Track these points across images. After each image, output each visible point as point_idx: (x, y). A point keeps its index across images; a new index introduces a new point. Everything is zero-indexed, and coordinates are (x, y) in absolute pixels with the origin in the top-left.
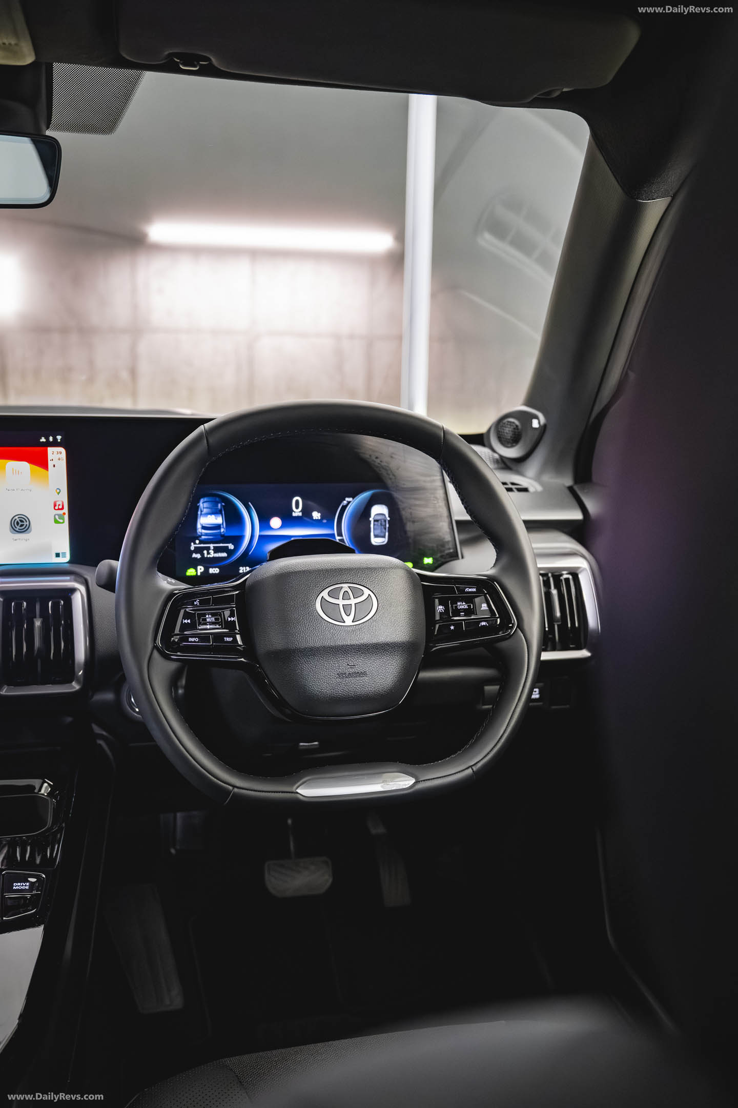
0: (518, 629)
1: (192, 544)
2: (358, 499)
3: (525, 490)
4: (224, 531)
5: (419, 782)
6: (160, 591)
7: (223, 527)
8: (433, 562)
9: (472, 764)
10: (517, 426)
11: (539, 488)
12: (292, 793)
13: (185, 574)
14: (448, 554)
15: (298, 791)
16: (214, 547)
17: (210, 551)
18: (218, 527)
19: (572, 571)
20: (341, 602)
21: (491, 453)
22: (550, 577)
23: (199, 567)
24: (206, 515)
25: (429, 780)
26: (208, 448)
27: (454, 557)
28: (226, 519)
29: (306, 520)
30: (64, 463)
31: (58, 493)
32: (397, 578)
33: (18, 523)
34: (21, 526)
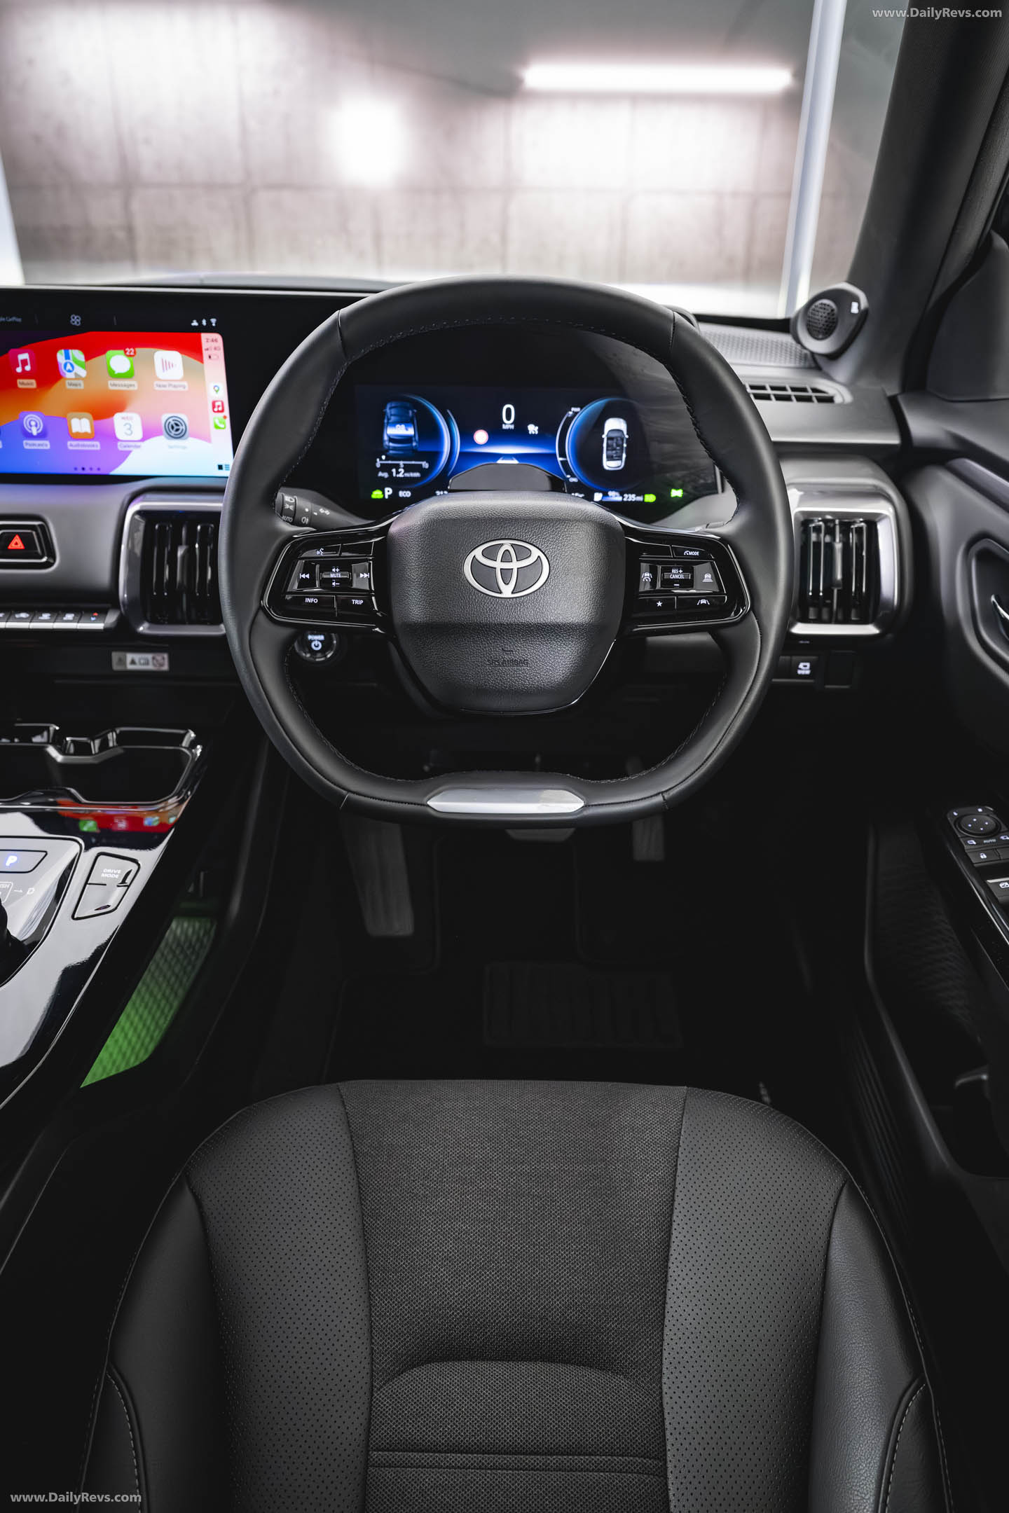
0: (752, 613)
1: (378, 460)
2: (589, 408)
3: (830, 400)
4: (416, 446)
5: (590, 806)
7: (415, 440)
8: (683, 495)
9: (664, 790)
10: (833, 310)
11: (848, 398)
12: (421, 805)
13: (371, 496)
14: (703, 485)
15: (428, 803)
16: (404, 464)
17: (400, 470)
18: (408, 439)
19: (868, 518)
20: (498, 565)
21: (799, 347)
22: (835, 525)
23: (387, 489)
24: (394, 424)
25: (603, 805)
26: (342, 343)
27: (711, 490)
28: (419, 430)
29: (518, 435)
30: (220, 354)
31: (217, 391)
32: (582, 534)
33: (173, 428)
34: (176, 430)
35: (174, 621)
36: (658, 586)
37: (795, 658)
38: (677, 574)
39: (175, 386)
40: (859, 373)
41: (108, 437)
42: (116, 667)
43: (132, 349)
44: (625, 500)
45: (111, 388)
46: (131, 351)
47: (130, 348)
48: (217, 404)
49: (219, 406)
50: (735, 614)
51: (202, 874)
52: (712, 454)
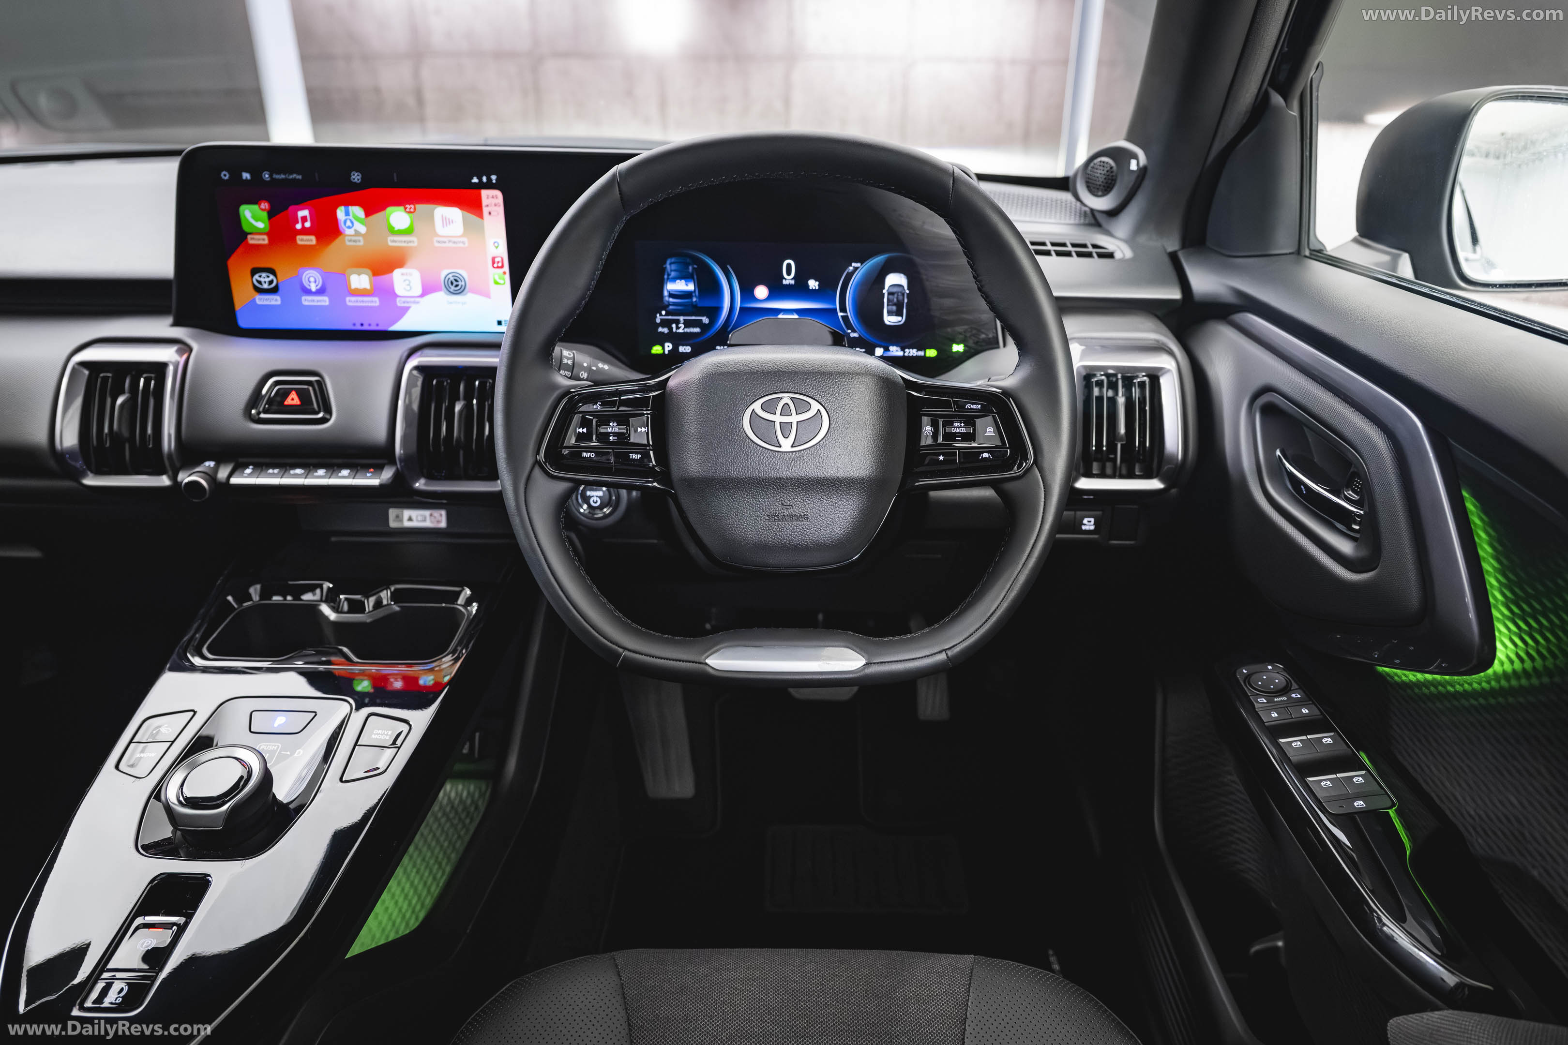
0: (1035, 466)
1: (658, 315)
2: (869, 264)
3: (1110, 255)
4: (696, 301)
5: (871, 664)
6: (554, 387)
7: (696, 296)
8: (964, 350)
9: (946, 647)
10: (1111, 168)
11: (1129, 254)
12: (700, 663)
13: (651, 351)
14: (984, 340)
15: (708, 661)
16: (684, 320)
17: (680, 325)
18: (687, 295)
19: (1150, 373)
20: (778, 418)
21: (1078, 204)
22: (1117, 379)
23: (667, 344)
24: (674, 279)
25: (885, 662)
26: (621, 197)
27: (993, 344)
28: (699, 285)
29: (799, 290)
30: (501, 210)
31: (497, 247)
32: (862, 388)
33: (452, 283)
34: (455, 286)
35: (452, 477)
36: (940, 440)
37: (1079, 513)
38: (958, 428)
39: (454, 242)
40: (1138, 229)
41: (387, 293)
42: (393, 524)
43: (412, 206)
44: (906, 354)
45: (390, 244)
46: (411, 208)
47: (410, 204)
48: (497, 260)
49: (498, 262)
50: (1019, 468)
51: (477, 735)
52: (993, 308)
